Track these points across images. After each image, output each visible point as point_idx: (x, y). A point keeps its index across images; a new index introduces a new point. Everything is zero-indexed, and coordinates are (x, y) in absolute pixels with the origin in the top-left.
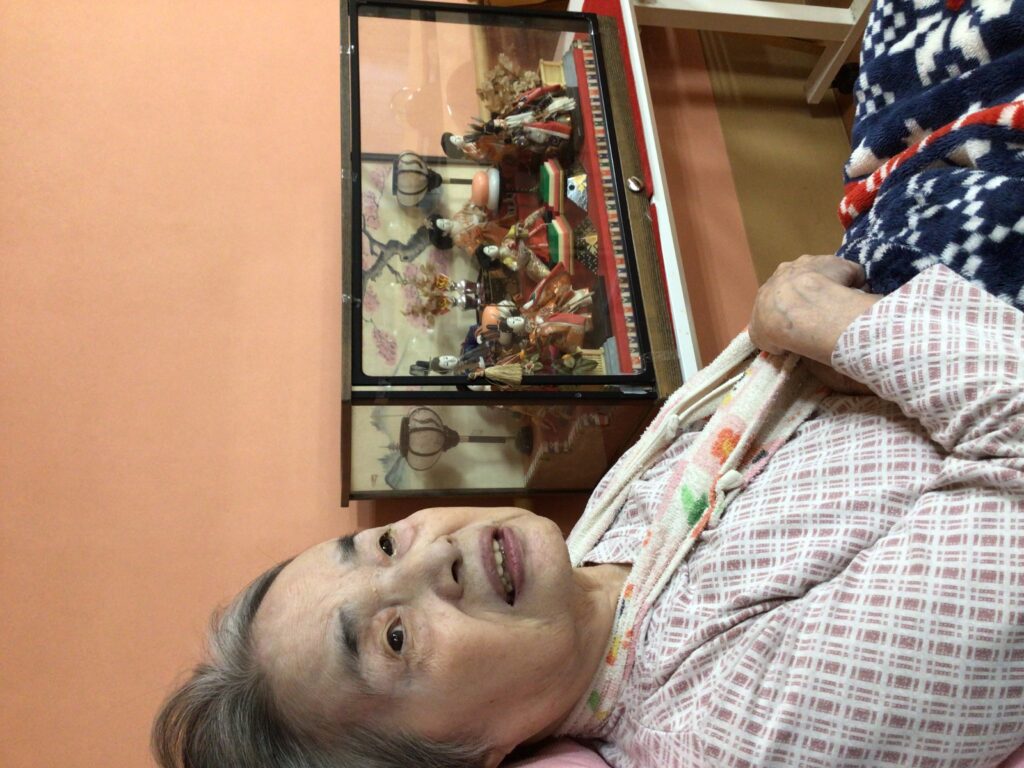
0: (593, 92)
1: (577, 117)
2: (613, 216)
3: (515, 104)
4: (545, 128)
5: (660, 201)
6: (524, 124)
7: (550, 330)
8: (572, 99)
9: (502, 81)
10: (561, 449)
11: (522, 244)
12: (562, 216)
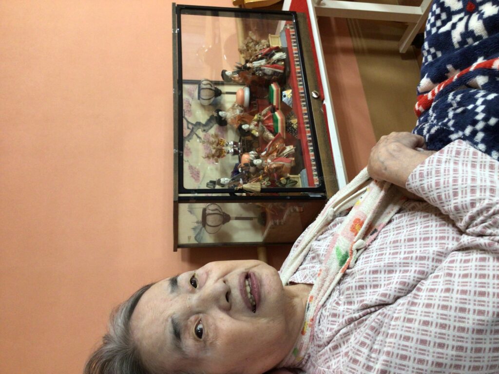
0: (295, 49)
1: (287, 62)
2: (305, 110)
3: (257, 56)
4: (272, 67)
5: (328, 102)
6: (261, 66)
7: (274, 166)
8: (285, 53)
9: (251, 45)
10: (280, 223)
11: (260, 124)
12: (279, 111)
